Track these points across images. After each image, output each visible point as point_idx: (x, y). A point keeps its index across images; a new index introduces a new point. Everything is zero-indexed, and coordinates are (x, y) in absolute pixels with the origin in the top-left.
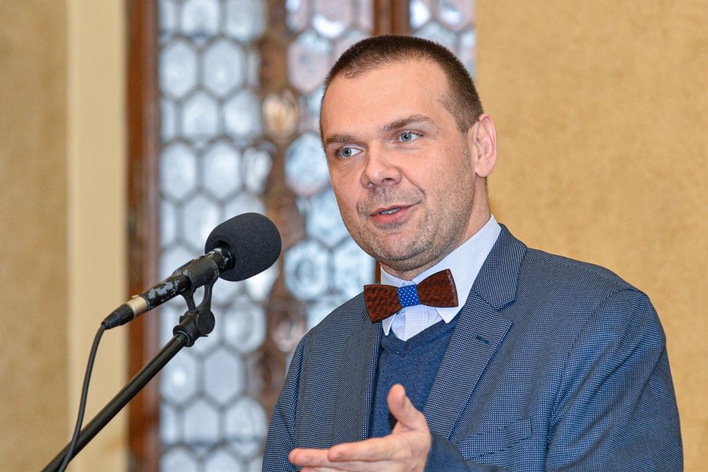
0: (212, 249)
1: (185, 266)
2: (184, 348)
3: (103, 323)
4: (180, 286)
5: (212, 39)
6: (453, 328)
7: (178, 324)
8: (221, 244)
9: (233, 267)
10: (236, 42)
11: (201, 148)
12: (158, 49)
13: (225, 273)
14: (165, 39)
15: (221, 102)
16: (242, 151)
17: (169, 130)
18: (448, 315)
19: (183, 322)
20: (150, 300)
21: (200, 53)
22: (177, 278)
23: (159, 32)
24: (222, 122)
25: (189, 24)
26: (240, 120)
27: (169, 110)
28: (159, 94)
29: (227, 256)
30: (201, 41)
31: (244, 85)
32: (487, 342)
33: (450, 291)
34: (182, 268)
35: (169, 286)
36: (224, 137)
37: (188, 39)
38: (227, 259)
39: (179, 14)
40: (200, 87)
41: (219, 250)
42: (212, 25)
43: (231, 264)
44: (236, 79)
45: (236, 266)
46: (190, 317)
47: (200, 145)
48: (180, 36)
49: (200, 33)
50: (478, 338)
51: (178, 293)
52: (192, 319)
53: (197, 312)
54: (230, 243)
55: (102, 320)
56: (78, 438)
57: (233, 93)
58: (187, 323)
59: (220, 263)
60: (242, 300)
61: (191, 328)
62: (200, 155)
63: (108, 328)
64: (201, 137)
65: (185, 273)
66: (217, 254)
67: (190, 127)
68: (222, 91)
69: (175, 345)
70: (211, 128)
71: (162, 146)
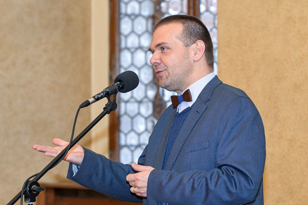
0: (116, 82)
1: (107, 88)
2: (107, 114)
3: (80, 106)
4: (106, 94)
5: (137, 16)
6: (191, 109)
7: (105, 106)
8: (120, 81)
9: (123, 88)
10: (144, 17)
11: (133, 51)
12: (120, 19)
13: (120, 90)
14: (122, 16)
15: (139, 36)
16: (146, 52)
17: (123, 45)
18: (190, 104)
19: (107, 106)
20: (95, 99)
21: (133, 20)
22: (105, 92)
23: (120, 14)
24: (140, 43)
25: (129, 11)
26: (146, 42)
27: (123, 38)
28: (120, 34)
29: (121, 85)
30: (134, 17)
31: (147, 31)
32: (199, 113)
33: (189, 96)
34: (106, 88)
35: (102, 94)
36: (140, 48)
37: (129, 16)
38: (121, 86)
39: (126, 8)
40: (133, 31)
41: (119, 83)
42: (137, 12)
43: (123, 87)
44: (144, 29)
45: (124, 88)
46: (109, 104)
47: (132, 50)
48: (126, 15)
49: (133, 14)
50: (197, 112)
51: (105, 97)
52: (110, 105)
53: (111, 103)
54: (122, 80)
55: (80, 105)
56: (71, 143)
57: (143, 33)
58: (108, 106)
59: (119, 87)
60: (146, 100)
61: (109, 108)
62: (132, 53)
63: (82, 107)
64: (133, 48)
65: (107, 90)
66: (118, 84)
67: (129, 45)
68: (139, 33)
69: (104, 113)
70: (136, 45)
71: (120, 50)
